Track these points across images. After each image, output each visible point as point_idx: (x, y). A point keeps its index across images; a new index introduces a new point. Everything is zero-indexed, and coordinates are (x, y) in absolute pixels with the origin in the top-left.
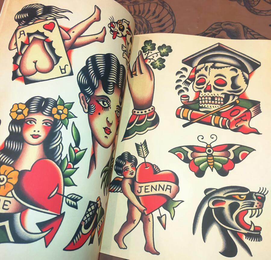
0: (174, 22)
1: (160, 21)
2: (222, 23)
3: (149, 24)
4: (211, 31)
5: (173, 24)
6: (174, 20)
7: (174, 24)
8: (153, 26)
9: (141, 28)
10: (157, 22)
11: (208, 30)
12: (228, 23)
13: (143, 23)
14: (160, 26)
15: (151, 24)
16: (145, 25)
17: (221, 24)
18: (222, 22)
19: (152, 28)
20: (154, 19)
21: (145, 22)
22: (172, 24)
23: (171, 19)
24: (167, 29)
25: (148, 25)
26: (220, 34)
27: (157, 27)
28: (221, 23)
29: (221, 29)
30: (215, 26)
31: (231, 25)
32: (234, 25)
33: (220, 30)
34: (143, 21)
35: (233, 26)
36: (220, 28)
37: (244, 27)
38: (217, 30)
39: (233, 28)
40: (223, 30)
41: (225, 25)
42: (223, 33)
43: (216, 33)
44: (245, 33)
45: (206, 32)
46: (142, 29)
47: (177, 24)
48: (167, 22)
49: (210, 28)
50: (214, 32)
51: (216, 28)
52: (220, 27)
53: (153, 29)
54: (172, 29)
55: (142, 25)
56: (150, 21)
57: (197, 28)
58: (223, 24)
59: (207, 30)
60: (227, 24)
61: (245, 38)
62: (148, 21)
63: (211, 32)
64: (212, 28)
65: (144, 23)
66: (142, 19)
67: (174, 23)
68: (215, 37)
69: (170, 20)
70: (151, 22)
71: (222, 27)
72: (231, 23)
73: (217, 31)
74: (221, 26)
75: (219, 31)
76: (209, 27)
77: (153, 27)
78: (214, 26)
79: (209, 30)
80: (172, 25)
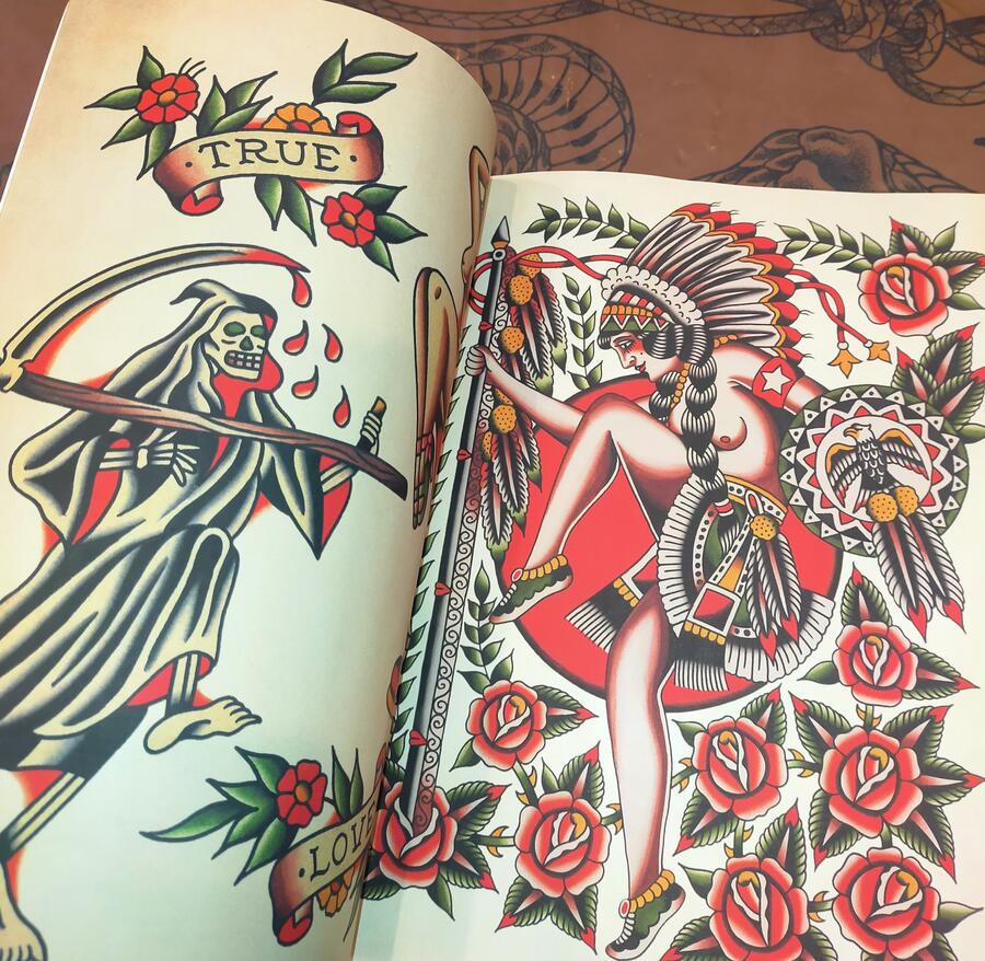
0: (630, 127)
1: (577, 123)
2: (802, 132)
3: (539, 136)
4: (760, 163)
5: (624, 133)
6: (628, 121)
7: (629, 136)
8: (551, 140)
9: (509, 146)
10: (567, 127)
11: (753, 156)
12: (824, 130)
13: (515, 128)
14: (575, 143)
15: (543, 133)
16: (522, 138)
17: (799, 137)
18: (802, 127)
19: (550, 149)
20: (556, 117)
21: (522, 127)
22: (620, 135)
23: (619, 117)
24: (602, 151)
25: (532, 139)
26: (795, 171)
27: (567, 144)
28: (796, 133)
29: (800, 152)
30: (778, 142)
31: (834, 140)
32: (844, 138)
33: (795, 157)
34: (516, 124)
35: (842, 144)
36: (796, 149)
37: (882, 145)
38: (785, 156)
39: (844, 151)
40: (806, 156)
41: (815, 139)
42: (808, 168)
43: (780, 168)
44: (887, 170)
45: (743, 165)
46: (511, 150)
47: (639, 135)
48: (605, 125)
49: (760, 150)
50: (772, 164)
51: (780, 152)
52: (796, 145)
53: (553, 152)
54: (621, 152)
55: (513, 140)
56: (541, 125)
57: (713, 148)
58: (805, 134)
59: (747, 157)
60: (822, 136)
61: (885, 188)
62: (536, 123)
63: (764, 166)
64: (766, 149)
65: (519, 128)
66: (511, 116)
67: (629, 131)
68: (776, 186)
69: (615, 120)
70: (544, 126)
71: (801, 147)
72: (837, 132)
73: (783, 163)
74: (799, 143)
75: (793, 163)
76: (756, 148)
77: (550, 144)
78: (771, 145)
79: (757, 158)
80: (623, 137)
